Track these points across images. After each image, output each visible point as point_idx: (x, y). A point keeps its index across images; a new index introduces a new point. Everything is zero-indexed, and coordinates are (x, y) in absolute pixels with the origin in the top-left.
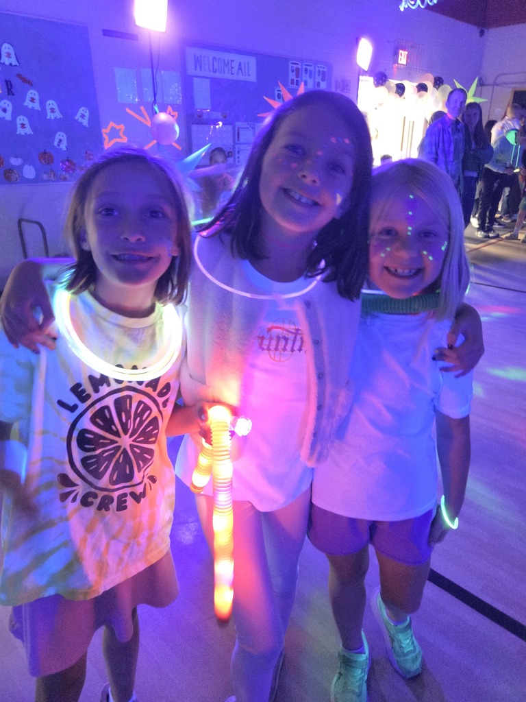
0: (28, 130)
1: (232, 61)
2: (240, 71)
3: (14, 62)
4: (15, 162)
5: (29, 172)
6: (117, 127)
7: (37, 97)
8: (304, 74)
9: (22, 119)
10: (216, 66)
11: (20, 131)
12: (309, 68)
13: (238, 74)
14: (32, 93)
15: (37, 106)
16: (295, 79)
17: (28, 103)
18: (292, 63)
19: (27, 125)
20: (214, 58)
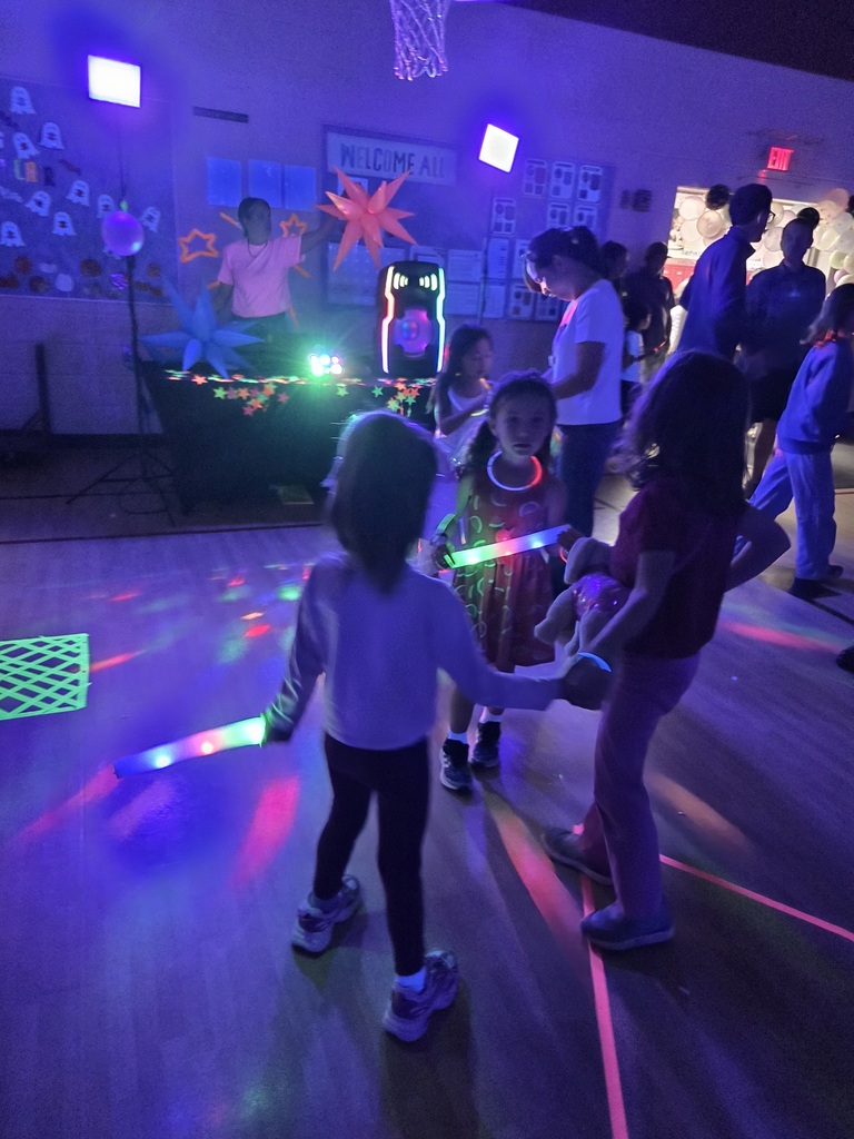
0: (70, 231)
1: (411, 155)
2: (425, 171)
3: (60, 146)
4: (45, 268)
5: (65, 283)
6: (205, 236)
7: (86, 190)
8: (553, 177)
9: (61, 216)
10: (380, 161)
11: (58, 230)
12: (564, 169)
13: (420, 173)
14: (79, 184)
15: (85, 201)
16: (535, 184)
17: (72, 197)
18: (529, 162)
19: (69, 224)
20: (379, 150)
